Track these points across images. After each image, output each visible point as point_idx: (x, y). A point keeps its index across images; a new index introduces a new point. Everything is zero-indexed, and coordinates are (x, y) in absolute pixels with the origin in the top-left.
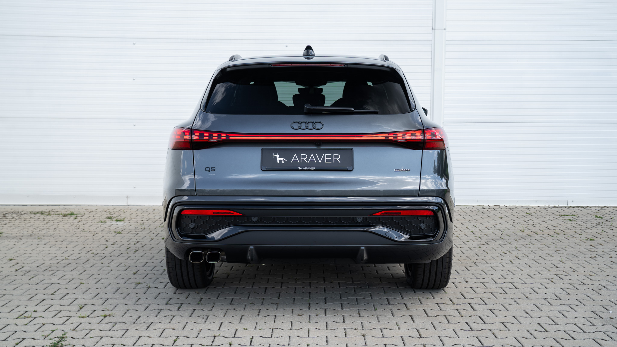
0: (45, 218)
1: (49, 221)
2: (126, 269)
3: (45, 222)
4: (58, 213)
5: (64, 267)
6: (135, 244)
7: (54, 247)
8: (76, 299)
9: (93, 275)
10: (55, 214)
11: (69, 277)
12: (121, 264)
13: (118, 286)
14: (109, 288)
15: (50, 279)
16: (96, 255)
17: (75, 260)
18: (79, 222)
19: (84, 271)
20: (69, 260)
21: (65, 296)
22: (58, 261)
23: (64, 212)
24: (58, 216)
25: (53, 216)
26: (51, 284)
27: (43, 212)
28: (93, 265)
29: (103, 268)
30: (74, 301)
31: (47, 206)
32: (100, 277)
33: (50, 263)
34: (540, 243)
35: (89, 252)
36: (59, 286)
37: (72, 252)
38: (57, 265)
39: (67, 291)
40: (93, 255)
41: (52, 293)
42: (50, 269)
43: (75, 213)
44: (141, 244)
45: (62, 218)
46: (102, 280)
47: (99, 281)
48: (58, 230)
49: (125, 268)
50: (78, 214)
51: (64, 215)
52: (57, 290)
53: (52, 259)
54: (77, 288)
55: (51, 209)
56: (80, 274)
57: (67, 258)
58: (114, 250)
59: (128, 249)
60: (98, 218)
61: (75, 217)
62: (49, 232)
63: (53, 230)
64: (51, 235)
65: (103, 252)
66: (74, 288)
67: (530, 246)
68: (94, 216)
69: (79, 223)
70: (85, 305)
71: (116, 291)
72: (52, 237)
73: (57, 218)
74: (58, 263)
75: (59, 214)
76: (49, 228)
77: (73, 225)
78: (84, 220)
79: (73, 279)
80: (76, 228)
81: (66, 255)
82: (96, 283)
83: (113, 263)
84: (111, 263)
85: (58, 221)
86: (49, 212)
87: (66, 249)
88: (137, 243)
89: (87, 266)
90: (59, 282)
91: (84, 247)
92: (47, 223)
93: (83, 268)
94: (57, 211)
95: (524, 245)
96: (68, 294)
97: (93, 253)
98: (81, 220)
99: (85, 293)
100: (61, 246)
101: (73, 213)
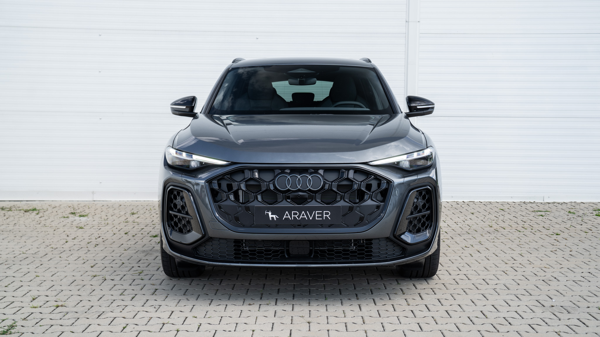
0: (5, 213)
1: (10, 217)
2: (84, 263)
3: (5, 218)
4: (20, 208)
5: (21, 261)
6: (96, 239)
7: (13, 241)
8: (30, 291)
9: (50, 268)
10: (17, 210)
11: (25, 270)
12: (80, 258)
13: (74, 278)
14: (65, 280)
15: (5, 272)
16: (55, 249)
17: (33, 254)
18: (41, 217)
19: (41, 265)
20: (27, 254)
21: (19, 288)
22: (15, 255)
23: (26, 208)
24: (20, 211)
25: (14, 211)
26: (5, 277)
27: (3, 208)
28: (51, 259)
29: (61, 262)
30: (28, 292)
31: (9, 202)
32: (56, 270)
33: (6, 257)
34: (505, 238)
35: (48, 246)
36: (14, 279)
37: (30, 247)
38: (14, 259)
39: (21, 284)
40: (52, 249)
41: (6, 285)
42: (6, 263)
43: (37, 208)
44: (103, 239)
45: (24, 214)
46: (58, 273)
47: (55, 274)
48: (18, 226)
49: (83, 261)
50: (41, 210)
51: (25, 211)
52: (12, 283)
53: (9, 253)
54: (31, 280)
55: (13, 205)
56: (37, 268)
57: (24, 252)
58: (74, 245)
59: (88, 243)
60: (61, 213)
61: (37, 213)
62: (8, 228)
63: (12, 226)
64: (10, 230)
65: (63, 246)
66: (29, 281)
67: (494, 240)
68: (57, 212)
69: (41, 219)
70: (39, 296)
71: (72, 283)
72: (11, 233)
73: (18, 213)
74: (14, 257)
75: (20, 210)
76: (8, 223)
77: (34, 220)
78: (47, 216)
79: (29, 272)
80: (36, 223)
81: (24, 250)
82: (52, 276)
83: (71, 257)
84: (69, 257)
85: (19, 217)
86: (11, 207)
87: (24, 244)
88: (98, 238)
89: (45, 259)
90: (14, 275)
91: (44, 242)
92: (7, 218)
93: (40, 261)
94: (19, 206)
95: (488, 239)
96: (22, 286)
97: (52, 248)
98: (42, 215)
99: (40, 285)
100: (19, 241)
101: (35, 208)
